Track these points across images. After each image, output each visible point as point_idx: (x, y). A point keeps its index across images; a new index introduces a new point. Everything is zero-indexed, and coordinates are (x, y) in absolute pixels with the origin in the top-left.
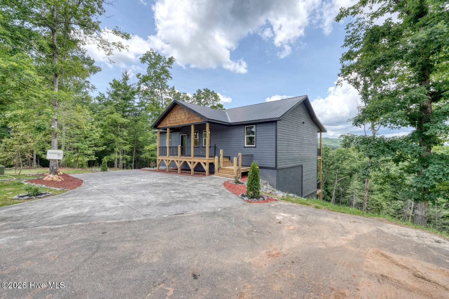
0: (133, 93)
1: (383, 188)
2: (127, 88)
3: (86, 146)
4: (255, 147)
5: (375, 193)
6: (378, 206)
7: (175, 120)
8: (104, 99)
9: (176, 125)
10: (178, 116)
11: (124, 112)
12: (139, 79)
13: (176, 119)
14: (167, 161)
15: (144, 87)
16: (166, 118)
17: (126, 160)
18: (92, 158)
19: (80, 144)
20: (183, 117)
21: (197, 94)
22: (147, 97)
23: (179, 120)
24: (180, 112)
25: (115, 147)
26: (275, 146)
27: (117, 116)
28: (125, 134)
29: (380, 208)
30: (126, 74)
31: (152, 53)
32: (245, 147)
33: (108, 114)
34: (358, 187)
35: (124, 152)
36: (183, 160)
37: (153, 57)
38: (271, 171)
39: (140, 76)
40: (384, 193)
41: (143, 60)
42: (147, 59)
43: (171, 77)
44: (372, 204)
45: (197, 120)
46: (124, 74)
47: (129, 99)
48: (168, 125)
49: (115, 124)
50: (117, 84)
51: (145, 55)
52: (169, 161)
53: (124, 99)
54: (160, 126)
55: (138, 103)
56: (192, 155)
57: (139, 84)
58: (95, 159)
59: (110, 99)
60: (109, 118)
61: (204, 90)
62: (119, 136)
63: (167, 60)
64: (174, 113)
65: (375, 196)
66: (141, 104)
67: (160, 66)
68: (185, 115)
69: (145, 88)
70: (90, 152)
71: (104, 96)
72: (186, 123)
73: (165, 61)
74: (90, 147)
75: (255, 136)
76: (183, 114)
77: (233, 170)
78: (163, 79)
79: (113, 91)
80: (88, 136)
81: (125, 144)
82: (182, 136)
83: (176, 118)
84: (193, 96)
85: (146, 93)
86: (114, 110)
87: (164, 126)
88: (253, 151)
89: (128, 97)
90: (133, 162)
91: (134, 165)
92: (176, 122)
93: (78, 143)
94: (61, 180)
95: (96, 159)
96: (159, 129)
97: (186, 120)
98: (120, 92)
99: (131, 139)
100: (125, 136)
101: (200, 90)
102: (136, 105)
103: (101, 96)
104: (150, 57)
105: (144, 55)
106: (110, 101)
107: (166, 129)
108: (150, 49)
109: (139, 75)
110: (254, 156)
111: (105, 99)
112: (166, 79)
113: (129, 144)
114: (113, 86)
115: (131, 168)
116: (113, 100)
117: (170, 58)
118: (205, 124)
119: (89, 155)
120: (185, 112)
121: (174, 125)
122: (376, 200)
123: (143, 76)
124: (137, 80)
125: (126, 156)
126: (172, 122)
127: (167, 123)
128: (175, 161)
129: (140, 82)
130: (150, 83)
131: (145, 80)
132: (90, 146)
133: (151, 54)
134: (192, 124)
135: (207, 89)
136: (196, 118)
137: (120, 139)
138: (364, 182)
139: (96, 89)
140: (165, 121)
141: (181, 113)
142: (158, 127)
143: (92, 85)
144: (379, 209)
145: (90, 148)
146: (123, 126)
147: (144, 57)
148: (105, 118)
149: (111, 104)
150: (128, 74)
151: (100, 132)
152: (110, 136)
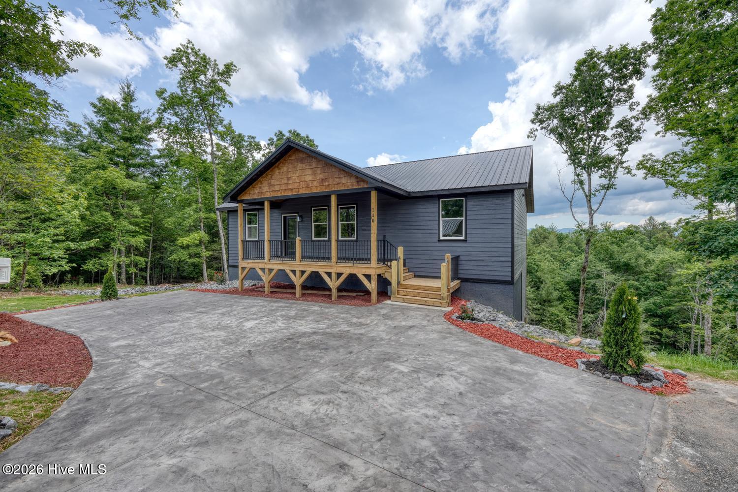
0: (149, 129)
1: (563, 296)
2: (133, 118)
3: (48, 240)
4: (465, 241)
5: (555, 303)
6: (559, 322)
7: (287, 184)
8: (79, 137)
9: (290, 194)
10: (294, 176)
11: (129, 166)
12: (162, 101)
13: (290, 182)
14: (267, 271)
15: (170, 118)
16: (260, 179)
17: (136, 265)
18: (60, 266)
19: (32, 235)
20: (309, 178)
21: (275, 139)
22: (178, 138)
23: (298, 184)
24: (300, 166)
25: (113, 240)
26: (510, 239)
27: (115, 174)
28: (137, 211)
29: (561, 325)
30: (128, 88)
31: (192, 49)
32: (440, 241)
33: (94, 169)
34: (532, 296)
35: (129, 249)
36: (309, 270)
37: (193, 58)
38: (501, 287)
39: (166, 95)
40: (565, 303)
41: (173, 61)
42: (180, 60)
43: (230, 103)
44: (551, 321)
45: (347, 184)
46: (123, 88)
47: (139, 140)
48: (268, 195)
49: (110, 190)
50: (111, 108)
51: (175, 52)
52: (270, 270)
53: (126, 139)
54: (246, 197)
55: (159, 150)
56: (334, 259)
57: (161, 111)
58: (68, 268)
59: (94, 137)
60: (97, 177)
61: (290, 132)
62: (122, 218)
63: (221, 68)
64: (285, 169)
65: (554, 309)
66: (167, 153)
67: (205, 78)
68: (314, 174)
69: (175, 119)
70: (58, 253)
71: (79, 132)
72: (316, 189)
73: (216, 70)
74: (57, 241)
75: (464, 218)
76: (309, 172)
77: (439, 289)
78: (214, 105)
79: (99, 121)
80: (52, 216)
81: (134, 234)
82: (285, 217)
83: (288, 179)
84: (269, 142)
85: (173, 130)
86: (106, 162)
87: (255, 197)
88: (459, 249)
89: (137, 136)
90: (149, 270)
91: (151, 274)
92: (290, 187)
93: (24, 232)
94: (8, 343)
95: (71, 267)
96: (241, 201)
97: (315, 183)
98: (117, 126)
99: (148, 222)
100: (136, 217)
101: (281, 133)
102: (154, 153)
103: (70, 129)
104: (186, 57)
105: (173, 50)
106: (95, 142)
107: (262, 204)
108: (187, 41)
109: (163, 93)
110: (461, 258)
111: (82, 136)
112: (219, 105)
113: (143, 233)
114: (100, 110)
115: (143, 281)
116: (99, 140)
117: (227, 65)
118: (369, 193)
119: (55, 260)
120: (314, 166)
121: (283, 194)
122: (555, 314)
123: (172, 94)
124: (157, 103)
125: (137, 257)
126: (277, 188)
127: (265, 189)
128: (288, 272)
129: (163, 108)
130: (184, 111)
131: (173, 103)
132: (55, 238)
133: (190, 51)
134: (334, 192)
135: (295, 131)
136: (344, 181)
137: (125, 223)
138: (538, 288)
139: (65, 112)
140: (259, 185)
141: (303, 170)
142: (239, 198)
143: (53, 100)
144: (560, 327)
145: (56, 245)
146: (130, 195)
147: (173, 55)
148: (88, 176)
149: (98, 149)
150: (132, 88)
151: (82, 209)
152: (102, 216)
